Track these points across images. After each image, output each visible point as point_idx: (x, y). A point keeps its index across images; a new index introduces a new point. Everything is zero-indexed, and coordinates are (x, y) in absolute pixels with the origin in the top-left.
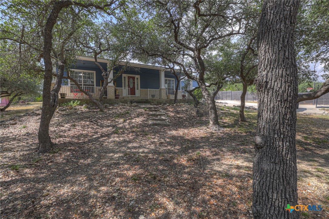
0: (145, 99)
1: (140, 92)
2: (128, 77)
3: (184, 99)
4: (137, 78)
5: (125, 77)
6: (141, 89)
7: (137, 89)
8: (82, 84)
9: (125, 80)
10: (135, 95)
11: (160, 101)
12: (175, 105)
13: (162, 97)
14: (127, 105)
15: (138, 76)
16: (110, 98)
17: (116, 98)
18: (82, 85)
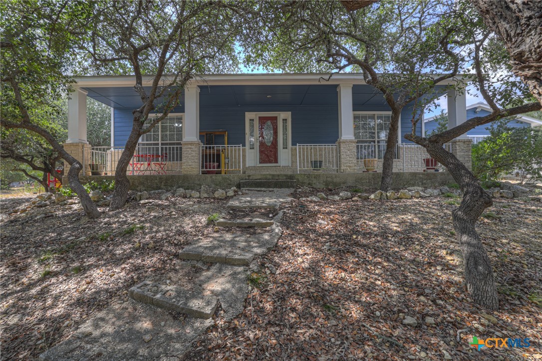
0: (286, 175)
1: (292, 154)
2: (260, 118)
3: (429, 171)
4: (285, 120)
5: (252, 120)
6: (293, 147)
7: (285, 147)
8: (158, 143)
9: (252, 126)
10: (276, 161)
11: (335, 180)
12: (372, 196)
13: (343, 168)
14: (198, 195)
15: (287, 115)
16: (185, 173)
17: (203, 173)
18: (158, 145)
